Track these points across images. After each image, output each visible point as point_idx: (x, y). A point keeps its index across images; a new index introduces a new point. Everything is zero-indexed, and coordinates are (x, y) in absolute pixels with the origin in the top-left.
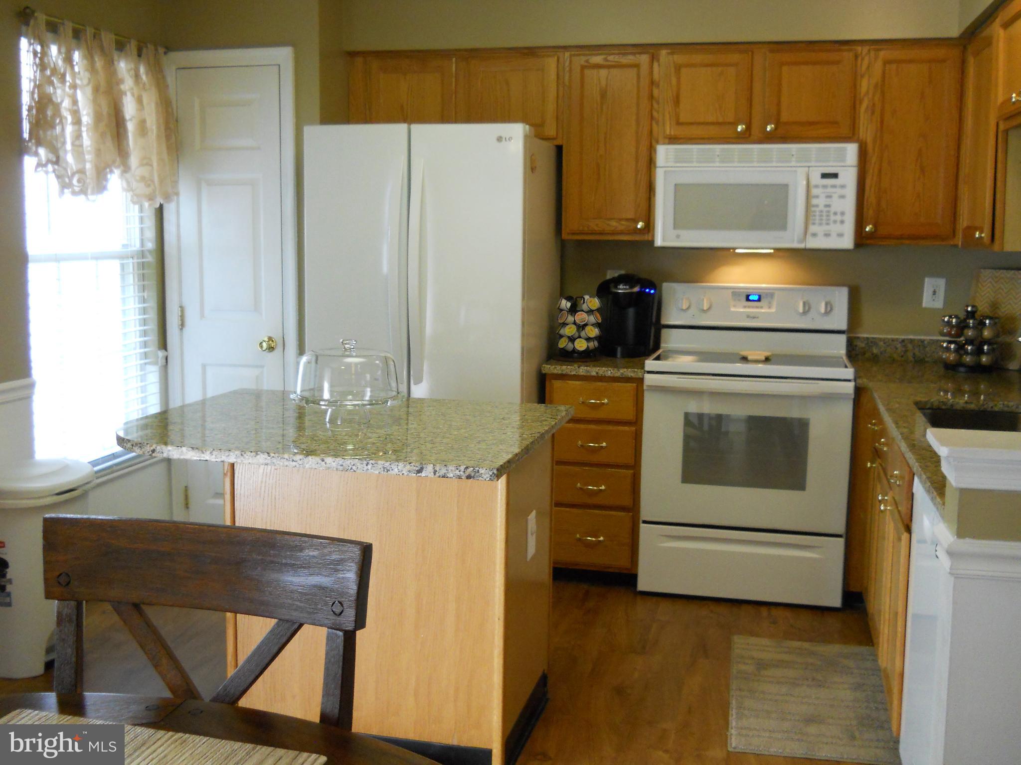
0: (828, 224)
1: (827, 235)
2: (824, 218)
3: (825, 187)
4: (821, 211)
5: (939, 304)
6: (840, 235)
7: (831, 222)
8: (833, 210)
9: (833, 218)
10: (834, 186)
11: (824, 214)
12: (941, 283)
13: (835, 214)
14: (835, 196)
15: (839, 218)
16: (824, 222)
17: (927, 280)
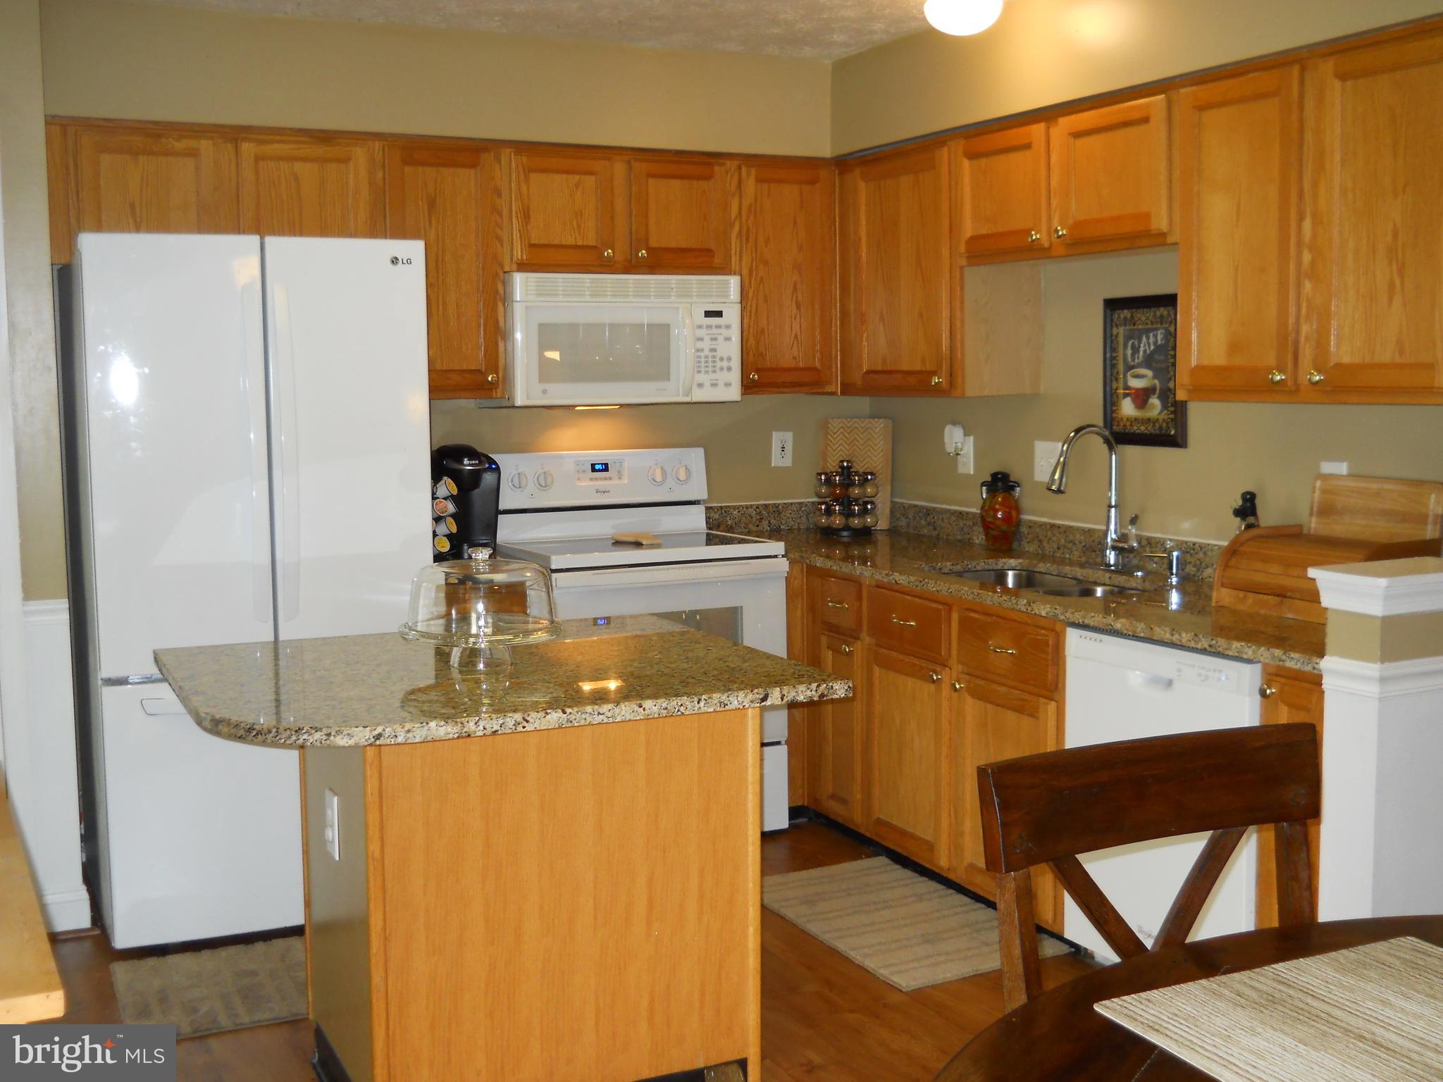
0: (714, 372)
1: (714, 385)
2: (710, 364)
3: (709, 327)
4: (707, 357)
5: (787, 462)
6: (728, 385)
7: (718, 369)
8: (719, 354)
9: (719, 364)
10: (718, 327)
11: (710, 359)
12: (789, 436)
13: (722, 359)
14: (721, 338)
15: (725, 364)
16: (710, 369)
17: (774, 433)
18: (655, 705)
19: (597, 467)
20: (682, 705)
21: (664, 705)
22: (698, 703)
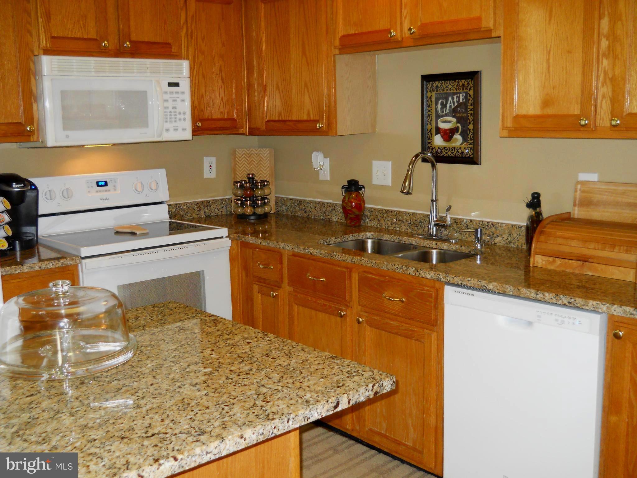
0: (175, 121)
1: (176, 130)
2: (173, 117)
3: (171, 93)
4: (171, 112)
5: (213, 175)
6: (184, 129)
7: (177, 120)
8: (178, 110)
9: (178, 116)
10: (177, 93)
11: (173, 114)
12: (213, 160)
13: (180, 113)
14: (179, 100)
15: (182, 116)
16: (173, 120)
17: (205, 158)
18: (254, 434)
19: (100, 184)
20: (275, 427)
21: (261, 431)
22: (288, 422)
